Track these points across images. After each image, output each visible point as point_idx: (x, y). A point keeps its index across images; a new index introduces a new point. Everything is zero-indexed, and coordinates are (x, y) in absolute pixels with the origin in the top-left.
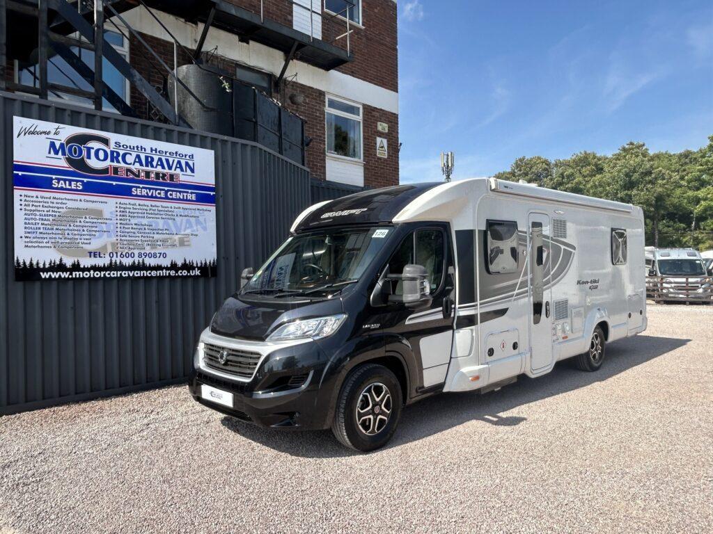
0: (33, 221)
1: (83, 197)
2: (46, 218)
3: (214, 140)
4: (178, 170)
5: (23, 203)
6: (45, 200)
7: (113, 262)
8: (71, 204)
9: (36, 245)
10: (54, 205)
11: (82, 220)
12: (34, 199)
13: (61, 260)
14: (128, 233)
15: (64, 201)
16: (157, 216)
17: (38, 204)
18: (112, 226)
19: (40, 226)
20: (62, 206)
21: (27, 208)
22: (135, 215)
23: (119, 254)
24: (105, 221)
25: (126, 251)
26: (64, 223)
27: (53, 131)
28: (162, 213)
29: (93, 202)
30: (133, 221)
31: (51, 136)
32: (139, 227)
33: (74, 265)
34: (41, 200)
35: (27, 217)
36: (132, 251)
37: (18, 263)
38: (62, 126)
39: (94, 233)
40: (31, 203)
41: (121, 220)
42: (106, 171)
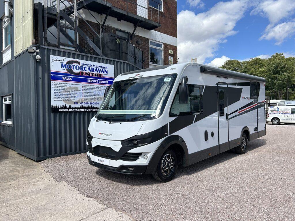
0: (57, 92)
1: (72, 83)
2: (61, 90)
3: (114, 61)
4: (102, 73)
5: (54, 85)
6: (60, 84)
7: (82, 106)
8: (68, 86)
9: (58, 100)
10: (63, 86)
11: (72, 91)
12: (57, 84)
13: (65, 105)
14: (86, 95)
15: (66, 84)
16: (96, 89)
17: (58, 86)
18: (81, 93)
19: (59, 93)
20: (65, 86)
21: (55, 87)
22: (89, 89)
23: (84, 103)
24: (79, 91)
25: (86, 102)
26: (66, 92)
27: (62, 60)
28: (97, 88)
29: (75, 85)
30: (88, 91)
31: (62, 62)
32: (90, 93)
33: (69, 107)
34: (59, 84)
35: (55, 90)
36: (88, 102)
37: (52, 106)
38: (65, 58)
39: (75, 96)
40: (56, 85)
41: (84, 91)
42: (79, 73)
